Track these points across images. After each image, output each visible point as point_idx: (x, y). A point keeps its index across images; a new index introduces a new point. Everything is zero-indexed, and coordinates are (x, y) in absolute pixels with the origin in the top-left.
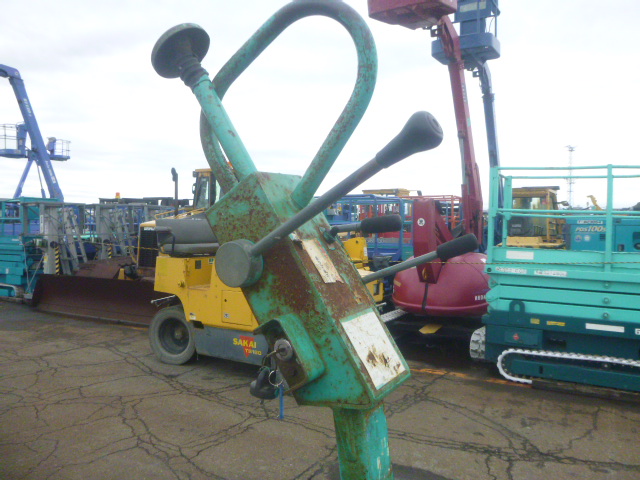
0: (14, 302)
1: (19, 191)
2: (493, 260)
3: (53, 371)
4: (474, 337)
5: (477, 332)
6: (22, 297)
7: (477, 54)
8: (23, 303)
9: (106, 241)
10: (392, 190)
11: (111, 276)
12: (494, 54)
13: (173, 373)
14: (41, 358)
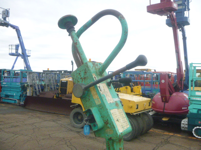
0: (16, 105)
1: (13, 67)
2: (191, 95)
3: (38, 129)
4: (182, 122)
5: (183, 120)
6: (20, 103)
7: (182, 24)
8: (20, 105)
9: (48, 85)
10: (145, 69)
11: (52, 97)
12: (188, 24)
13: (79, 131)
14: (32, 124)
